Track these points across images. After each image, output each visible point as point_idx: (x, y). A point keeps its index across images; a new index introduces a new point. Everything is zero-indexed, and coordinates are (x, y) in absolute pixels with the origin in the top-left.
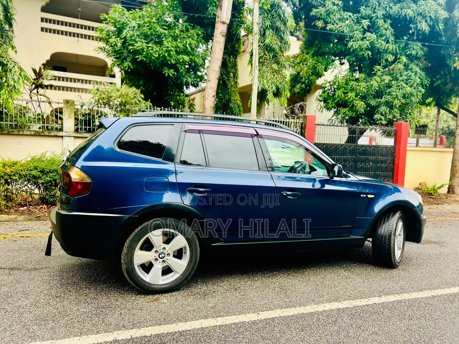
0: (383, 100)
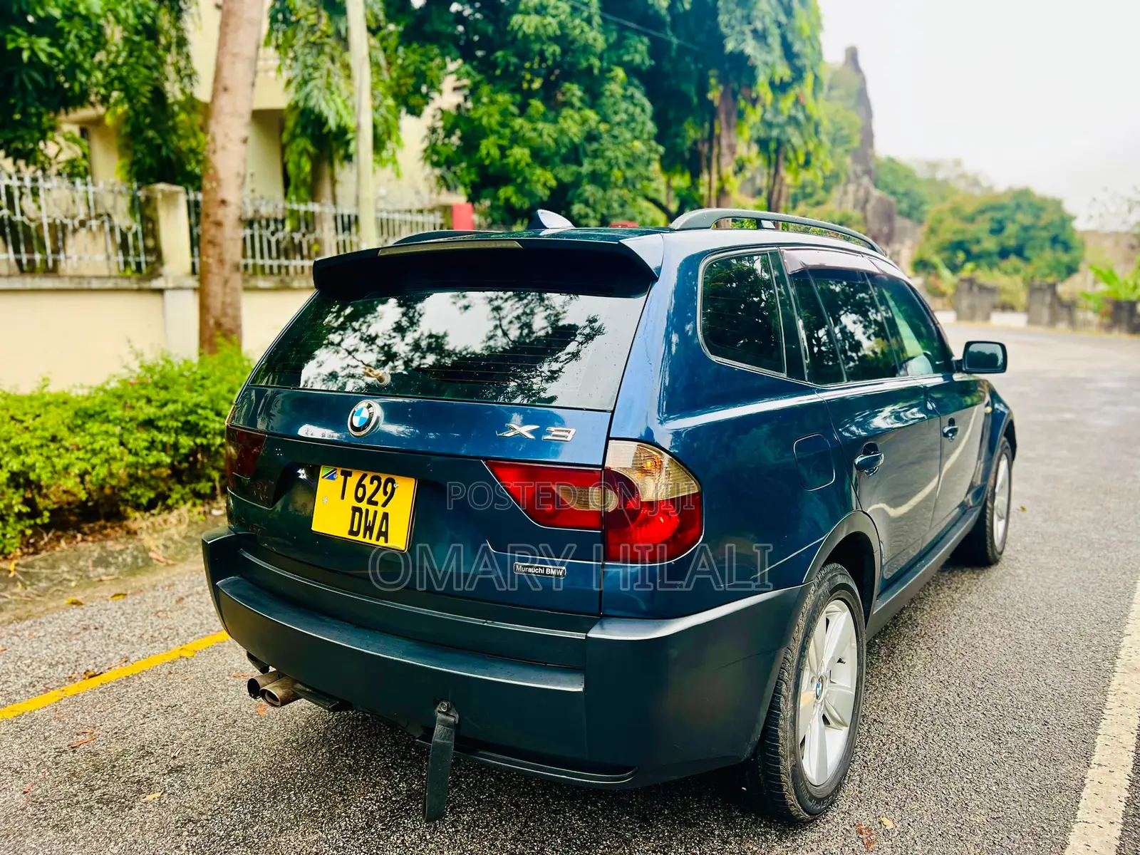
0: (586, 168)
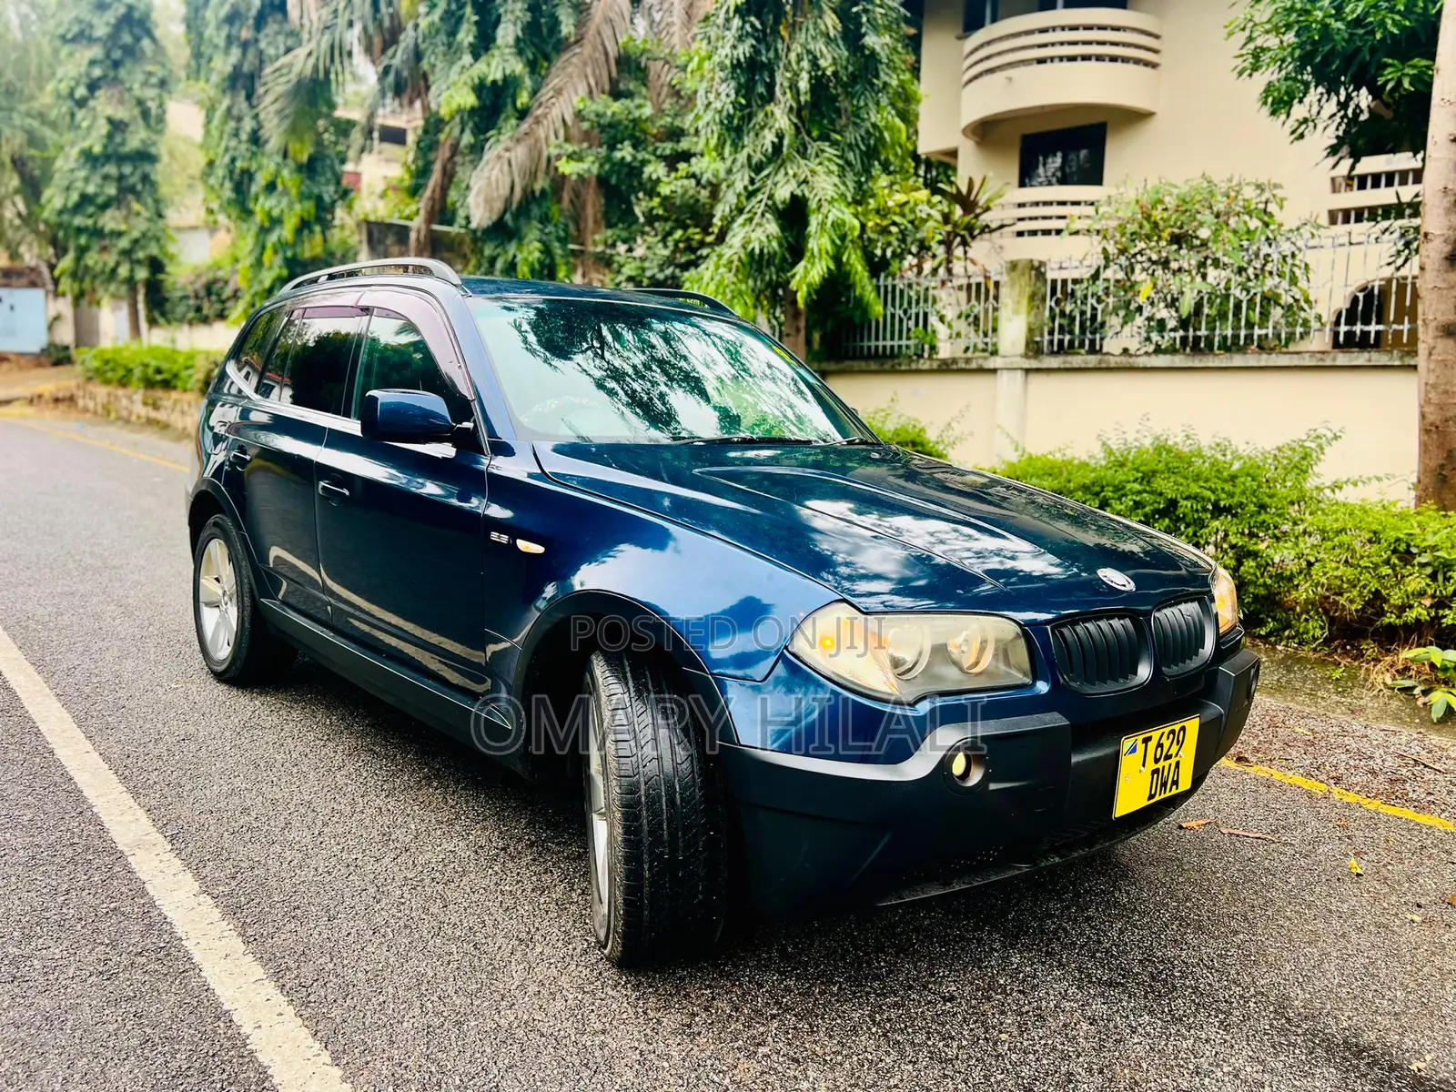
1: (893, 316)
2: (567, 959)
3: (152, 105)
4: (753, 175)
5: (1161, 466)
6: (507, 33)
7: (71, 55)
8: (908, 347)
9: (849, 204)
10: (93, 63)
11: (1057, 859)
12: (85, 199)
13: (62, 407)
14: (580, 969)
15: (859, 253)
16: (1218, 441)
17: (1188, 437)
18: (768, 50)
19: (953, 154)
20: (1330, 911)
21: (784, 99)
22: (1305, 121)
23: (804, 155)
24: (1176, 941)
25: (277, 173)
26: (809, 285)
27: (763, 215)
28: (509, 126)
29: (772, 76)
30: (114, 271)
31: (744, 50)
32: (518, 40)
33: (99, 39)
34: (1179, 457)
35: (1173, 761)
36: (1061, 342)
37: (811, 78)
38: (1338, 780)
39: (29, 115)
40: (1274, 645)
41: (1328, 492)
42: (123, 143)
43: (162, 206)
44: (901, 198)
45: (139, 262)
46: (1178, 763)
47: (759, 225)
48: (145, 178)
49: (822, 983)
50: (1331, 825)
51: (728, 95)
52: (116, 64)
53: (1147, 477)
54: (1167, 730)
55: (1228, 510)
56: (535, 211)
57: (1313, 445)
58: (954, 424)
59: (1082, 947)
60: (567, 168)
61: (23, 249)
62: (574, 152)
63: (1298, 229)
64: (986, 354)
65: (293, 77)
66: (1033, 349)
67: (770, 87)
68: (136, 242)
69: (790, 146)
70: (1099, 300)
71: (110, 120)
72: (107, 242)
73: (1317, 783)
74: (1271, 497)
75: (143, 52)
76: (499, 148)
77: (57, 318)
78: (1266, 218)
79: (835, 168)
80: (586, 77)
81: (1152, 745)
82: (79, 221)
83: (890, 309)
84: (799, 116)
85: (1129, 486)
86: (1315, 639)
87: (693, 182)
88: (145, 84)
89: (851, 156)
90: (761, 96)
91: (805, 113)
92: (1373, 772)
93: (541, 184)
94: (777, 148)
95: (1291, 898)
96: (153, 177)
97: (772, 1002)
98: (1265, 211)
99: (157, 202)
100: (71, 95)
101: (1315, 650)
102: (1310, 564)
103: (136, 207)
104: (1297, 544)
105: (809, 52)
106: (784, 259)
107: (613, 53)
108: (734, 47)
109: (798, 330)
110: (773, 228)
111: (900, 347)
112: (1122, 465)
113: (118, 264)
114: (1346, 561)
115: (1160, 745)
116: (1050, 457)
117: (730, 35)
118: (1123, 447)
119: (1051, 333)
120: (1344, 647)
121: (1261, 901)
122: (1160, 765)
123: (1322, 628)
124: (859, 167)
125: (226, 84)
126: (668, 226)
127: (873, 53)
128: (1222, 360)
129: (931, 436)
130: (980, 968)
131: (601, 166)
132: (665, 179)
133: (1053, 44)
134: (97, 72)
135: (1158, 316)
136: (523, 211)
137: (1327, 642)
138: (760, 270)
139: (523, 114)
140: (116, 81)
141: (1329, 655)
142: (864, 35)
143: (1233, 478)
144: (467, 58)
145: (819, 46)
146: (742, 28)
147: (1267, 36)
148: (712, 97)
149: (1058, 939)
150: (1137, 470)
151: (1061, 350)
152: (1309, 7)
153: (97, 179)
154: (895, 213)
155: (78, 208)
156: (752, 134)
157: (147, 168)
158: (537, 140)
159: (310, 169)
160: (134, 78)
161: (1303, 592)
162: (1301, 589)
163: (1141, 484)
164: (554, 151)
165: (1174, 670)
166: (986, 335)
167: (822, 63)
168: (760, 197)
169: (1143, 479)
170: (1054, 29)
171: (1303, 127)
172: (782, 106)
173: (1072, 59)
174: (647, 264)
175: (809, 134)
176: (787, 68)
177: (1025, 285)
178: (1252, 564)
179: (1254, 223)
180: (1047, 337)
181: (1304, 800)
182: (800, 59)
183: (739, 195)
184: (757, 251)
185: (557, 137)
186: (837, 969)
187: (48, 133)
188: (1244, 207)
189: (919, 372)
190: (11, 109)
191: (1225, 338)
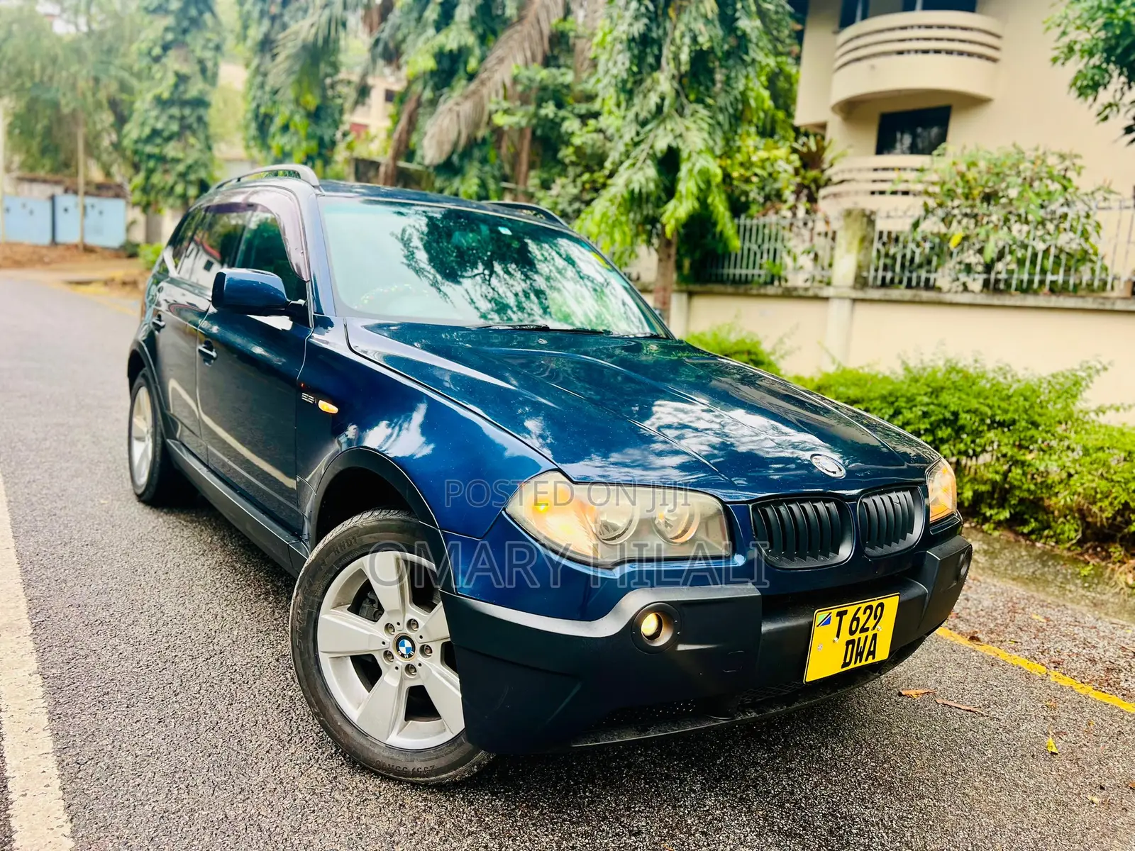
1: (749, 250)
2: (312, 762)
3: (209, 64)
4: (639, 128)
5: (948, 383)
6: (464, 12)
7: (151, 22)
8: (759, 276)
9: (716, 157)
10: (167, 29)
11: (754, 715)
12: (155, 133)
13: (128, 288)
14: (320, 771)
15: (723, 196)
16: (1001, 365)
17: (976, 361)
18: (658, 27)
19: (823, 126)
20: (1017, 785)
21: (668, 68)
22: (1110, 105)
23: (681, 115)
24: (863, 799)
25: (291, 118)
26: (677, 220)
27: (644, 161)
28: (460, 85)
29: (660, 50)
30: (172, 188)
31: (638, 28)
32: (472, 19)
33: (172, 12)
34: (966, 377)
35: (870, 634)
36: (884, 278)
37: (691, 51)
38: (1057, 664)
39: (122, 68)
40: (1033, 542)
41: (1093, 415)
42: (185, 92)
43: (211, 142)
44: (763, 154)
45: (190, 183)
46: (875, 636)
47: (641, 169)
48: (200, 119)
49: (527, 806)
50: (1040, 705)
51: (623, 64)
52: (185, 31)
53: (936, 392)
54: (864, 606)
55: (1001, 424)
56: (477, 153)
57: (1084, 374)
58: (786, 340)
59: (774, 797)
60: (500, 120)
61: (114, 169)
62: (509, 109)
63: (1093, 193)
64: (822, 285)
65: (299, 43)
66: (861, 282)
67: (658, 58)
68: (190, 167)
69: (671, 106)
70: (918, 245)
71: (177, 74)
72: (168, 166)
73: (1039, 666)
74: (1040, 415)
75: (205, 23)
76: (450, 103)
77: (133, 223)
78: (1065, 183)
79: (706, 126)
80: (524, 50)
81: (847, 619)
82: (149, 149)
83: (747, 245)
84: (680, 82)
85: (919, 398)
86: (1070, 540)
87: (601, 136)
88: (205, 47)
89: (721, 117)
90: (651, 66)
91: (685, 81)
92: (1093, 661)
93: (482, 132)
94: (660, 108)
95: (985, 769)
96: (206, 119)
97: (475, 819)
98: (1064, 177)
99: (207, 138)
100: (149, 53)
101: (1069, 549)
102: (1070, 475)
103: (192, 140)
104: (1060, 458)
105: (691, 30)
106: (659, 198)
107: (546, 32)
108: (631, 25)
109: (669, 256)
110: (651, 172)
111: (753, 275)
112: (917, 381)
113: (175, 183)
114: (1102, 475)
115: (856, 619)
116: (861, 371)
117: (629, 14)
118: (920, 366)
119: (876, 270)
120: (1095, 549)
121: (955, 769)
122: (856, 637)
123: (1076, 531)
124: (726, 127)
125: (258, 48)
126: (579, 170)
127: (744, 35)
128: (1018, 299)
129: (766, 347)
130: (674, 807)
131: (530, 120)
132: (578, 132)
133: (911, 40)
134: (170, 37)
135: (967, 261)
136: (466, 154)
137: (1080, 543)
138: (640, 206)
139: (471, 77)
140: (183, 44)
141: (1081, 554)
142: (737, 19)
143: (1009, 397)
144: (431, 31)
145: (699, 26)
146: (638, 9)
147: (1078, 32)
148: (610, 64)
149: (755, 787)
150: (928, 386)
151: (884, 284)
152: (1114, 6)
153: (164, 118)
154: (757, 166)
155: (149, 140)
156: (641, 96)
157: (201, 111)
158: (481, 98)
159: (315, 116)
160: (196, 42)
161: (1061, 499)
162: (1060, 496)
163: (930, 397)
164: (493, 107)
165: (879, 551)
166: (823, 269)
167: (701, 39)
168: (643, 146)
169: (932, 393)
170: (912, 27)
171: (1108, 110)
172: (666, 73)
173: (926, 52)
174: (560, 200)
175: (687, 97)
176: (673, 42)
177: (858, 229)
178: (1019, 471)
179: (1055, 187)
180: (872, 273)
181: (1022, 680)
182: (683, 36)
183: (626, 145)
184: (637, 190)
185: (497, 95)
186: (544, 795)
187: (134, 82)
188: (1047, 173)
189: (766, 296)
190: (110, 63)
191: (1022, 281)
